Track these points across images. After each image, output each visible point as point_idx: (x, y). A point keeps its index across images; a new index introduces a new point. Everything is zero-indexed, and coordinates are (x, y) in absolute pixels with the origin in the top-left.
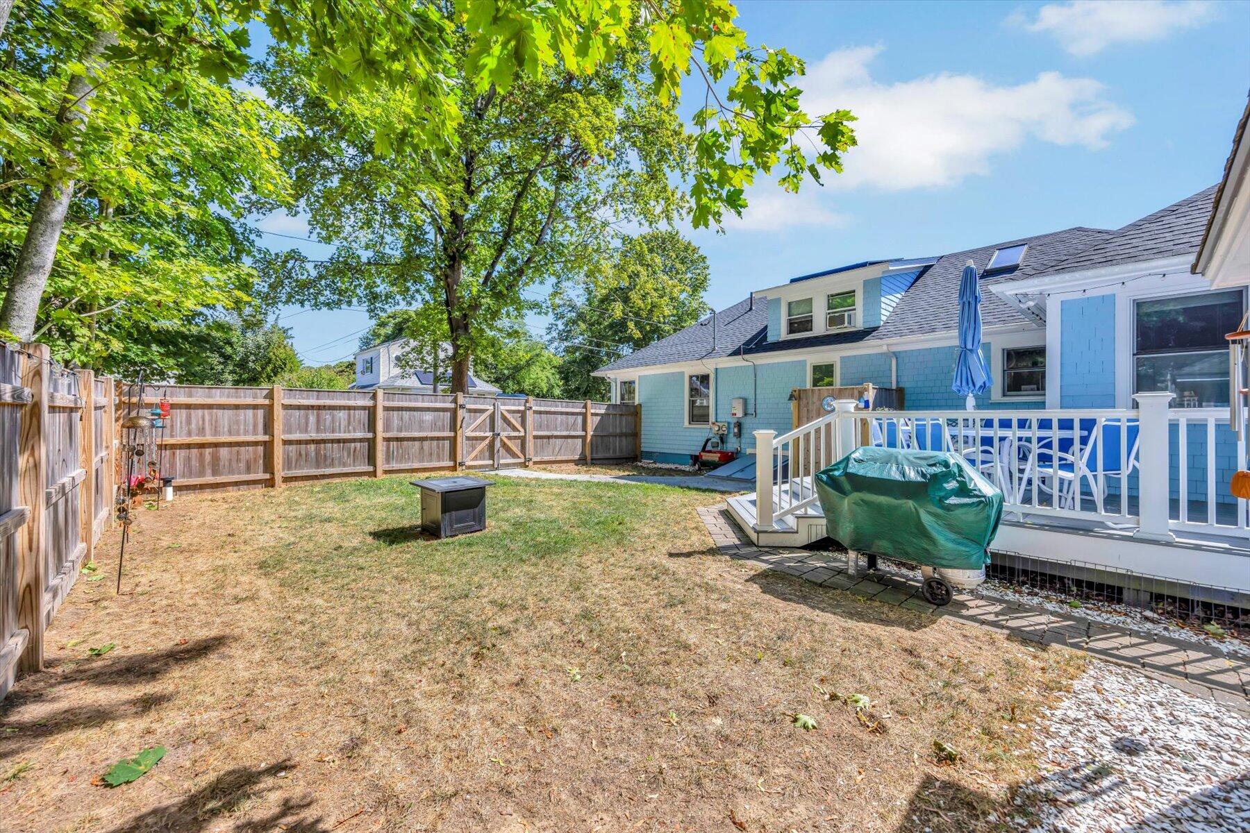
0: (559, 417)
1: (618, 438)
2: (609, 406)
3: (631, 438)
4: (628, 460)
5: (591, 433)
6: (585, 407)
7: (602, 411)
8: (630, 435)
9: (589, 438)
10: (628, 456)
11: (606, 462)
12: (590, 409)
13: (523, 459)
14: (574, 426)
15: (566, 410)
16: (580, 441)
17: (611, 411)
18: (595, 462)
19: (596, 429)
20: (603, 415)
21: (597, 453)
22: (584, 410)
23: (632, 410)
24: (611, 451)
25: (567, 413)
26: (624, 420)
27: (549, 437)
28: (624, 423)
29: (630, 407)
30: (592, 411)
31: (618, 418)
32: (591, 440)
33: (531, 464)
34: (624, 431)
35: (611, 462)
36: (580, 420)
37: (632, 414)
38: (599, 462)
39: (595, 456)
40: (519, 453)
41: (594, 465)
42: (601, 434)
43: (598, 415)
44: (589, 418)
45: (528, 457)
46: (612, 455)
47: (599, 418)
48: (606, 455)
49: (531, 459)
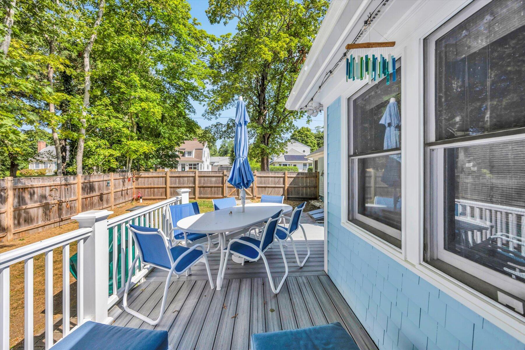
0: (270, 179)
1: (304, 188)
2: (299, 174)
3: (313, 189)
4: (311, 199)
5: (288, 186)
6: (284, 174)
7: (295, 176)
8: (312, 187)
9: (286, 188)
10: (310, 197)
11: (297, 199)
12: (287, 175)
13: (252, 196)
14: (279, 183)
15: (274, 176)
16: (282, 189)
17: (300, 176)
18: (290, 199)
19: (291, 184)
20: (295, 178)
21: (291, 195)
22: (284, 176)
23: (314, 175)
24: (300, 194)
25: (275, 177)
26: (308, 180)
27: (265, 187)
28: (308, 181)
29: (312, 173)
30: (288, 176)
31: (304, 179)
32: (288, 189)
33: (256, 198)
34: (308, 185)
35: (300, 199)
36: (282, 179)
37: (314, 177)
38: (292, 199)
39: (290, 196)
40: (250, 193)
41: (289, 200)
42: (294, 186)
43: (292, 177)
44: (286, 179)
45: (254, 195)
46: (301, 196)
47: (293, 179)
48: (297, 196)
49: (256, 196)
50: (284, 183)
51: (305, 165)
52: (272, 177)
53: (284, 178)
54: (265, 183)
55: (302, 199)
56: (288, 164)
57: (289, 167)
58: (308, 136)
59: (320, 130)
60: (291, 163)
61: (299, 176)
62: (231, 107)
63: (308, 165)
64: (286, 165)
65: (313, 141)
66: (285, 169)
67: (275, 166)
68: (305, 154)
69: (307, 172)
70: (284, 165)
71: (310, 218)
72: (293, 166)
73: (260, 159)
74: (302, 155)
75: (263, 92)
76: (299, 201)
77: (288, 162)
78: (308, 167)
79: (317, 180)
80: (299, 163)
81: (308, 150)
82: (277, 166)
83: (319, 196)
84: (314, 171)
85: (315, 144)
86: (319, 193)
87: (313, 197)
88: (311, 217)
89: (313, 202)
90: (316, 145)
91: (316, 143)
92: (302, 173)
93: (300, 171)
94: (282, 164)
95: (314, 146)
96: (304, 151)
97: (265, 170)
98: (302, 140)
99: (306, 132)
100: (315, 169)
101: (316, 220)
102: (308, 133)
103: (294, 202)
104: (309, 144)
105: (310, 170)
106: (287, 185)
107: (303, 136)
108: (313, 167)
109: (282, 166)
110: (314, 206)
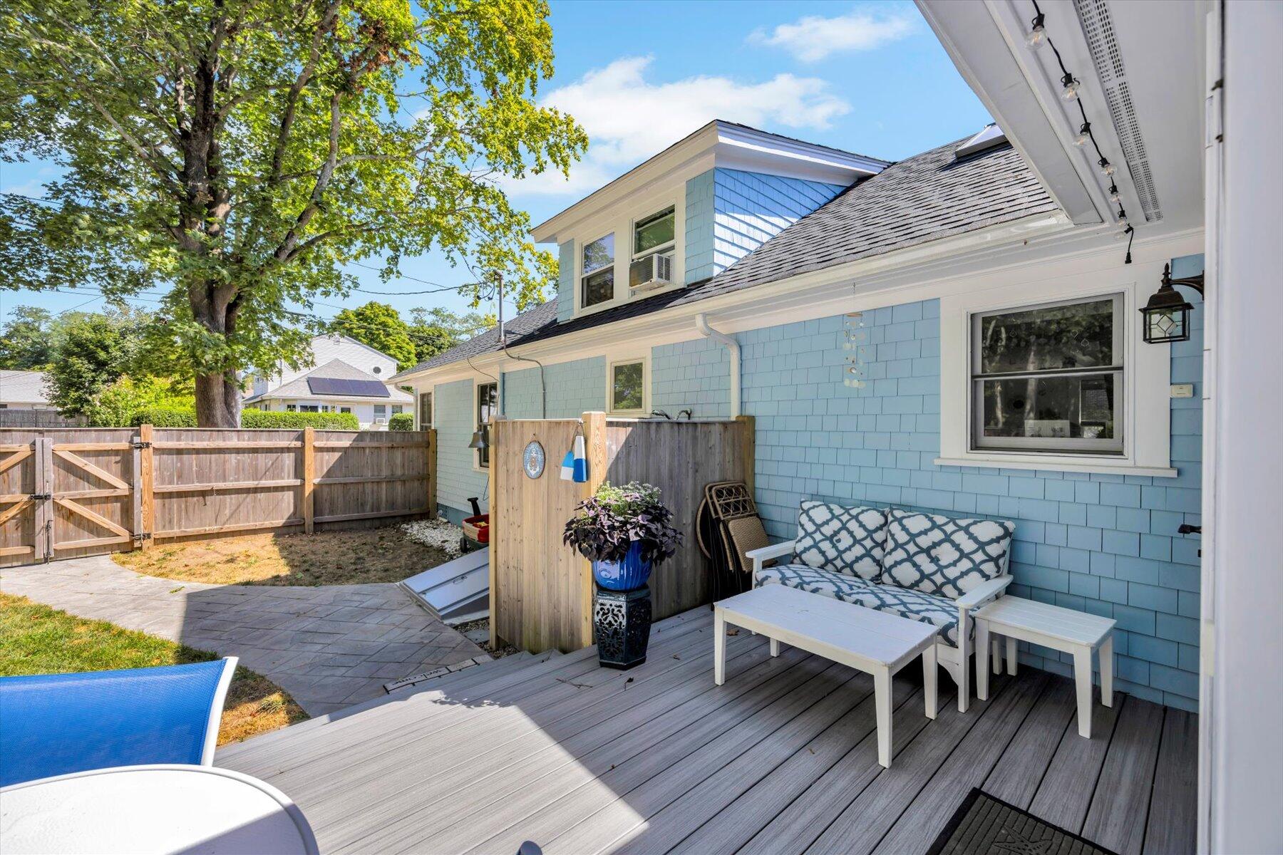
0: (233, 458)
1: (384, 486)
2: (362, 435)
3: (416, 484)
4: (409, 518)
5: (317, 481)
6: (301, 437)
7: (346, 442)
8: (412, 479)
9: (309, 490)
10: (407, 512)
11: (354, 525)
12: (313, 440)
13: (125, 537)
14: (275, 471)
15: (252, 444)
16: (289, 495)
17: (367, 443)
18: (326, 527)
19: (329, 473)
20: (345, 450)
21: (332, 512)
22: (299, 444)
23: (418, 439)
24: (368, 507)
25: (255, 451)
26: (398, 455)
27: (203, 494)
28: (399, 461)
29: (412, 434)
30: (318, 444)
31: (384, 453)
32: (315, 493)
33: (147, 543)
34: (399, 472)
35: (368, 524)
36: (288, 460)
37: (418, 446)
38: (336, 527)
39: (327, 518)
40: (115, 526)
41: (322, 532)
42: (342, 480)
43: (333, 450)
44: (309, 455)
45: (140, 529)
46: (368, 513)
47: (337, 455)
48: (355, 515)
49: (149, 536)
50: (299, 471)
51: (380, 409)
52: (238, 451)
53: (300, 454)
54: (201, 477)
55: (377, 523)
56: (320, 405)
57: (324, 414)
58: (391, 330)
59: (425, 318)
60: (331, 401)
61: (361, 444)
62: (28, 154)
63: (389, 410)
64: (314, 409)
65: (404, 345)
66: (309, 421)
67: (270, 412)
68: (382, 377)
69: (386, 429)
70: (304, 408)
71: (414, 609)
72: (338, 411)
73: (192, 383)
74: (371, 379)
75: (204, 129)
76: (365, 529)
77: (321, 400)
78: (389, 415)
79: (431, 454)
80: (358, 403)
81: (388, 367)
82: (279, 411)
83: (438, 506)
84: (416, 427)
85: (409, 353)
86: (435, 496)
87: (415, 511)
88: (422, 605)
89: (416, 527)
90: (412, 356)
91: (414, 351)
92: (375, 435)
93: (365, 426)
94: (298, 404)
95: (408, 360)
96: (377, 370)
97: (215, 425)
98: (372, 340)
99: (383, 319)
100: (423, 420)
101: (444, 617)
102: (390, 321)
103: (345, 537)
104: (392, 352)
105: (400, 425)
106: (313, 479)
107: (373, 326)
108: (410, 413)
109: (298, 410)
110: (423, 544)
